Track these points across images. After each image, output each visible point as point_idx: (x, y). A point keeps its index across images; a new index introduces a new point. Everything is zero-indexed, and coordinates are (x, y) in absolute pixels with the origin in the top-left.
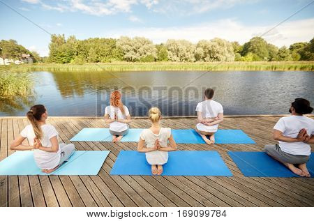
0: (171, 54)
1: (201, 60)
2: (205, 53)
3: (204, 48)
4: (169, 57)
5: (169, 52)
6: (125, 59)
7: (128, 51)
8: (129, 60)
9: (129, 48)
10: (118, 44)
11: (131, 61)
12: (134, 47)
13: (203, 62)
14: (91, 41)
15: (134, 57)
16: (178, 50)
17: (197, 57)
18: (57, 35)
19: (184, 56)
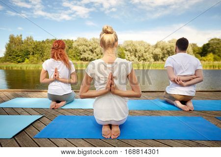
0: (129, 54)
1: (160, 60)
2: (164, 54)
3: (163, 49)
4: (126, 57)
5: (127, 53)
6: (81, 59)
7: (85, 52)
8: (85, 59)
9: (86, 48)
10: (74, 45)
11: (88, 61)
12: (91, 48)
13: (162, 62)
14: (48, 42)
15: (90, 57)
16: (136, 51)
17: (156, 58)
18: (15, 36)
19: (142, 56)
